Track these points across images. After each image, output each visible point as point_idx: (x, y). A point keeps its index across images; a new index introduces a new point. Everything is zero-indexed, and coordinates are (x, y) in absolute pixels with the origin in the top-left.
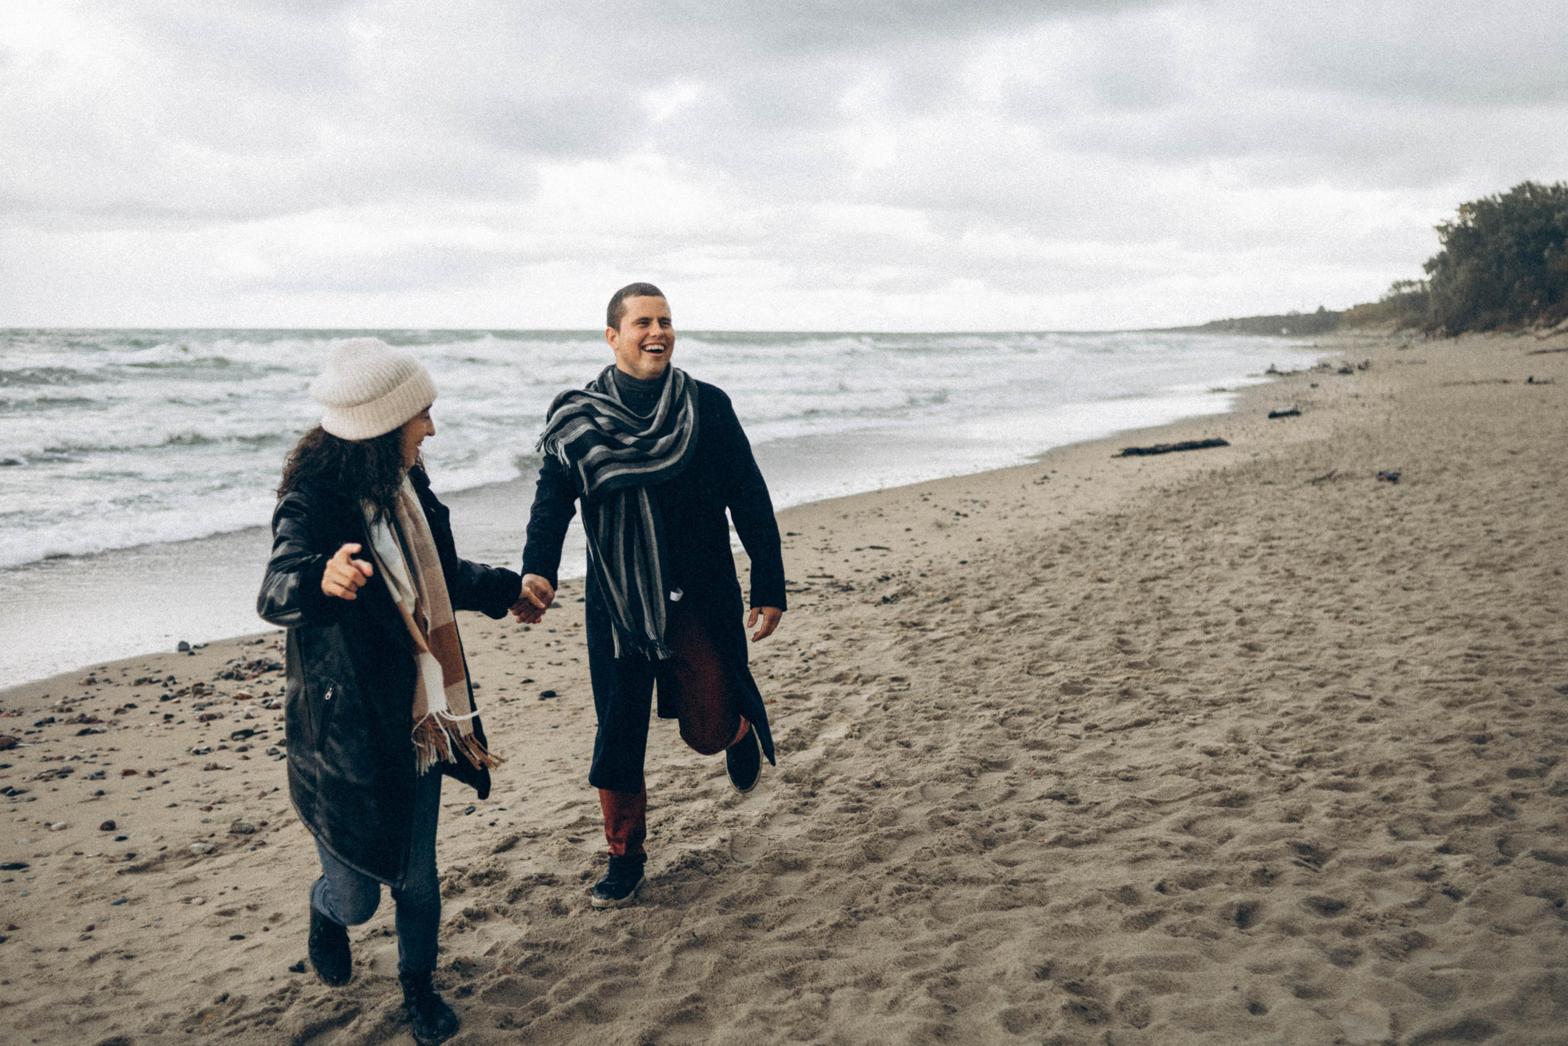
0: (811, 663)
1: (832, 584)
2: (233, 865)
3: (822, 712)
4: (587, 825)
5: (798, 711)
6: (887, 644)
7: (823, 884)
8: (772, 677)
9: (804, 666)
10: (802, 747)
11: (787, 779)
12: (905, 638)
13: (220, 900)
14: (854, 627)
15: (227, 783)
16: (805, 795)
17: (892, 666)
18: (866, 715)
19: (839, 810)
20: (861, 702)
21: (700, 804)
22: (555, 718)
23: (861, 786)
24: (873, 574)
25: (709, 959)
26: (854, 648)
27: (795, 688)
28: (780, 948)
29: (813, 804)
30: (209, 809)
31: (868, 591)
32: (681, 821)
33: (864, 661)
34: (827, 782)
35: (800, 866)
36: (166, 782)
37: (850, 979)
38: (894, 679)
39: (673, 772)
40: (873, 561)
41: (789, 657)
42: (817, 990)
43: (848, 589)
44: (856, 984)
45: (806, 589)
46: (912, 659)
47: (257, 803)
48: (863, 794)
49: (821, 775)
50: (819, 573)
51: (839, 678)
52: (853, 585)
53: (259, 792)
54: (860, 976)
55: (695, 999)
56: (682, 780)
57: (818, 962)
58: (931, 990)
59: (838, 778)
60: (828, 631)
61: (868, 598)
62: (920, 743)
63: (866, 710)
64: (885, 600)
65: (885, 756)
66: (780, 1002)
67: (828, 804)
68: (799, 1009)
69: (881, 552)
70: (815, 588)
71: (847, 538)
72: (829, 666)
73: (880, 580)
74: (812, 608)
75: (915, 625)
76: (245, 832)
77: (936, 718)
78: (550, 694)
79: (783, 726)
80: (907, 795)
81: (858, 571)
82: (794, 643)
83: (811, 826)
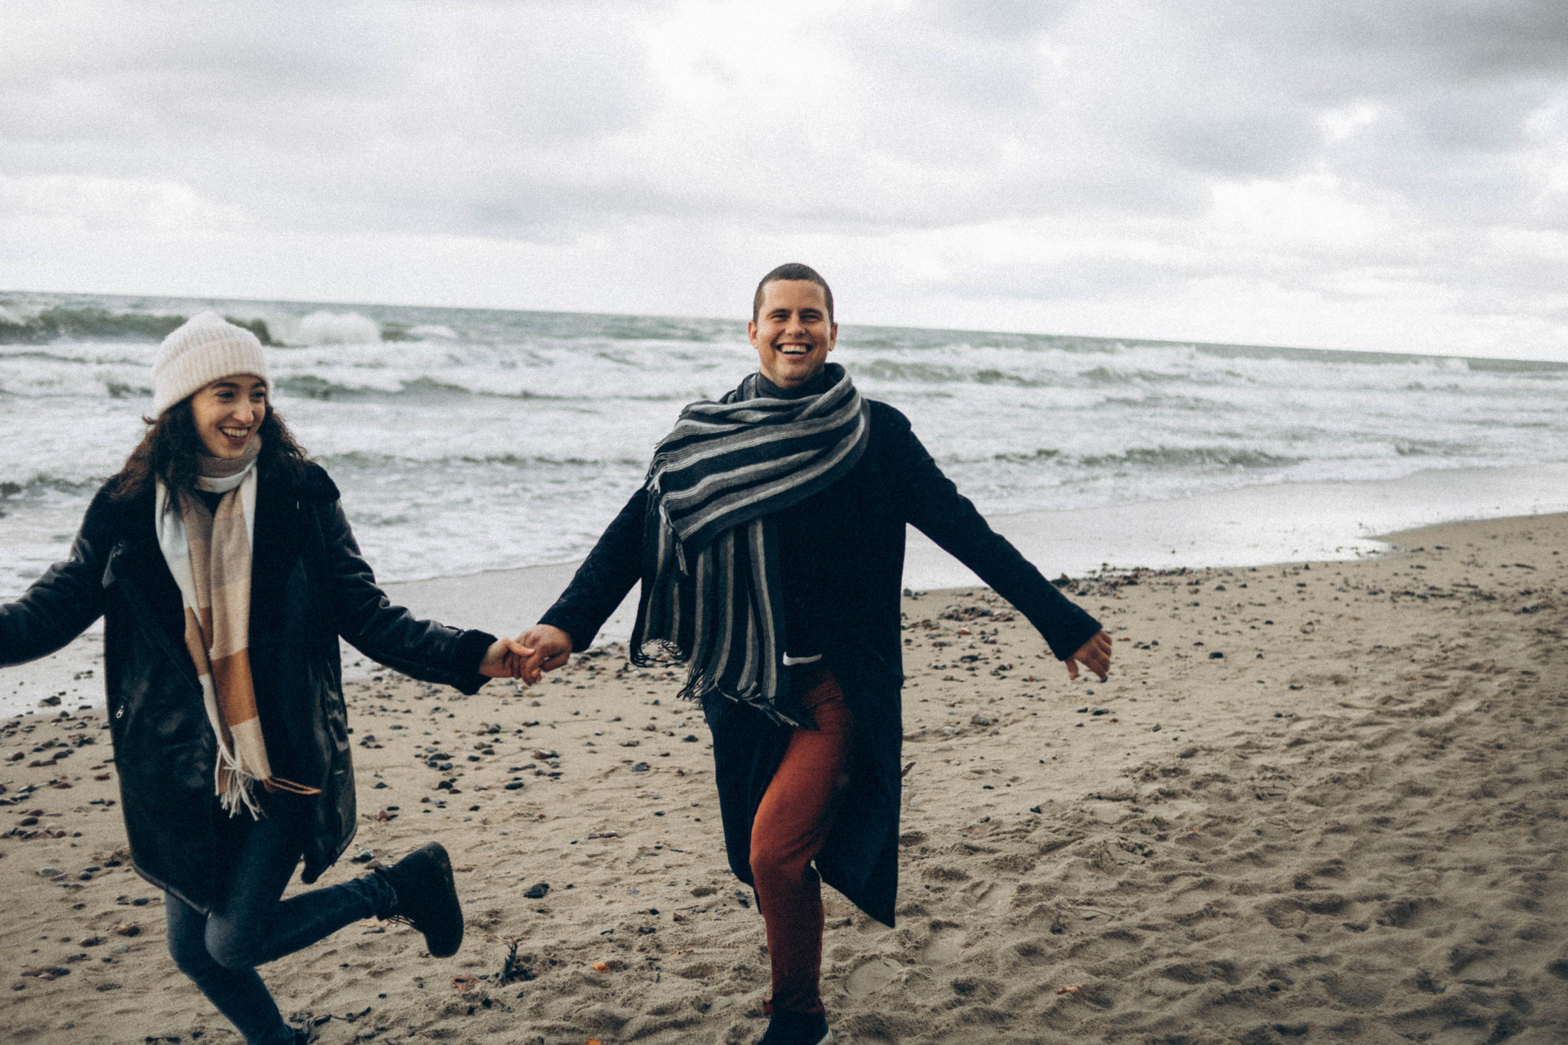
0: (1449, 653)
1: (1475, 593)
2: (978, 743)
3: (1455, 690)
4: (1252, 748)
5: (1435, 688)
6: (1522, 645)
7: (1445, 806)
8: (1413, 661)
9: (1444, 655)
10: (1435, 714)
11: (1421, 734)
12: (1540, 642)
13: (972, 764)
14: (1493, 629)
15: (964, 690)
16: (1436, 747)
17: (1522, 662)
18: (1496, 696)
19: (1464, 759)
20: (1493, 686)
21: (1347, 744)
22: (1222, 673)
23: (1484, 746)
24: (1516, 588)
25: (1348, 841)
26: (1489, 646)
27: (1434, 671)
28: (1405, 840)
29: (1442, 755)
30: (953, 706)
31: (1509, 601)
32: (1329, 753)
33: (1500, 656)
34: (1456, 740)
35: (1425, 792)
36: (916, 685)
37: (1462, 865)
38: (1524, 673)
39: (1324, 720)
40: (1519, 577)
41: (1430, 648)
42: (1434, 868)
43: (1490, 598)
44: (1465, 869)
45: (1451, 595)
46: (1543, 659)
47: (988, 706)
48: (1486, 752)
49: (1450, 734)
50: (1464, 583)
51: (1475, 667)
52: (1496, 596)
53: (987, 699)
54: (1468, 865)
55: (1337, 862)
56: (1331, 727)
57: (1435, 852)
58: (1525, 879)
59: (1466, 738)
60: (1468, 630)
61: (1508, 607)
62: (1541, 721)
63: (1495, 692)
64: (1525, 610)
65: (1508, 727)
66: (1403, 872)
67: (1454, 755)
68: (1419, 878)
69: (1525, 570)
70: (1459, 595)
71: (1495, 555)
72: (1466, 658)
73: (1522, 594)
74: (1453, 612)
75: (1550, 632)
76: (982, 724)
77: (1559, 704)
78: (1217, 655)
79: (1421, 697)
80: (1524, 756)
81: (1502, 584)
82: (1436, 637)
83: (1439, 768)
